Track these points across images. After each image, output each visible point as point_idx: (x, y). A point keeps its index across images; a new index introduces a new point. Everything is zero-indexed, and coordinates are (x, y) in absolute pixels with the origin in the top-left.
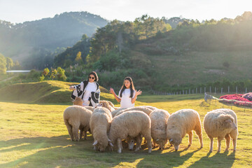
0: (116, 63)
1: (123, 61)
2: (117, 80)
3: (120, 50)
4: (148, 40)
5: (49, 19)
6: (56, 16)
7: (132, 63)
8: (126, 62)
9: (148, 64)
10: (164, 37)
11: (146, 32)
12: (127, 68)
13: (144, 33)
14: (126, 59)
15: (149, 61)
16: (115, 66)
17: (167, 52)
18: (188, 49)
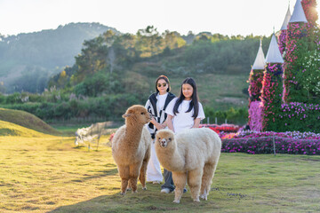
0: (103, 87)
1: (112, 84)
2: (99, 108)
3: (112, 69)
4: (153, 57)
5: (49, 31)
6: (60, 26)
7: (124, 87)
8: (117, 85)
9: (144, 88)
10: (173, 55)
11: (152, 47)
12: (116, 93)
13: (149, 48)
14: (117, 82)
15: (147, 85)
16: (102, 91)
17: (174, 73)
18: (201, 71)
